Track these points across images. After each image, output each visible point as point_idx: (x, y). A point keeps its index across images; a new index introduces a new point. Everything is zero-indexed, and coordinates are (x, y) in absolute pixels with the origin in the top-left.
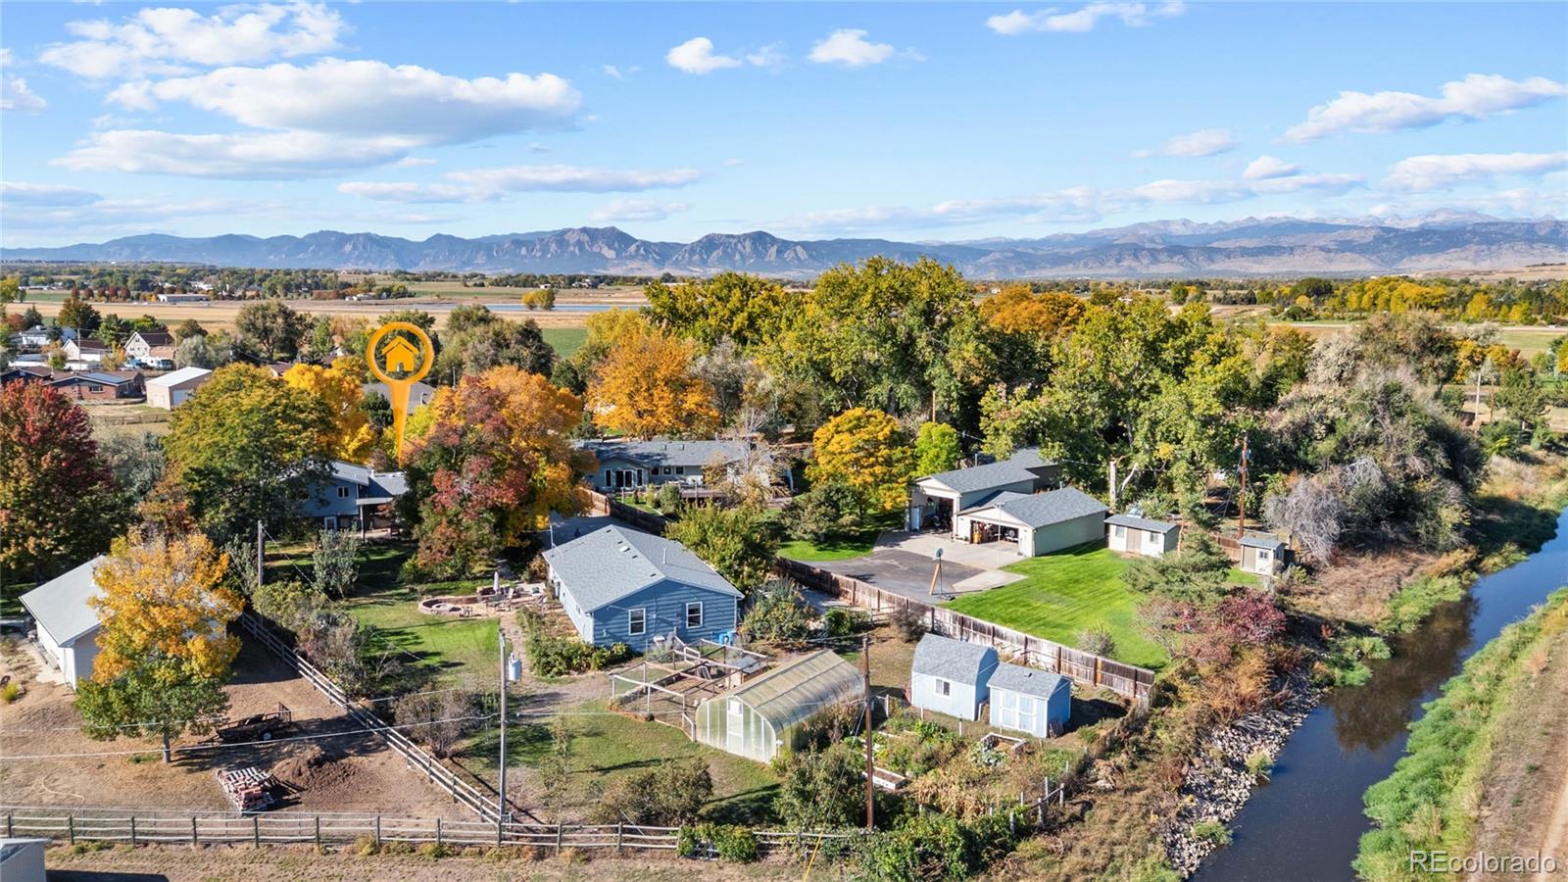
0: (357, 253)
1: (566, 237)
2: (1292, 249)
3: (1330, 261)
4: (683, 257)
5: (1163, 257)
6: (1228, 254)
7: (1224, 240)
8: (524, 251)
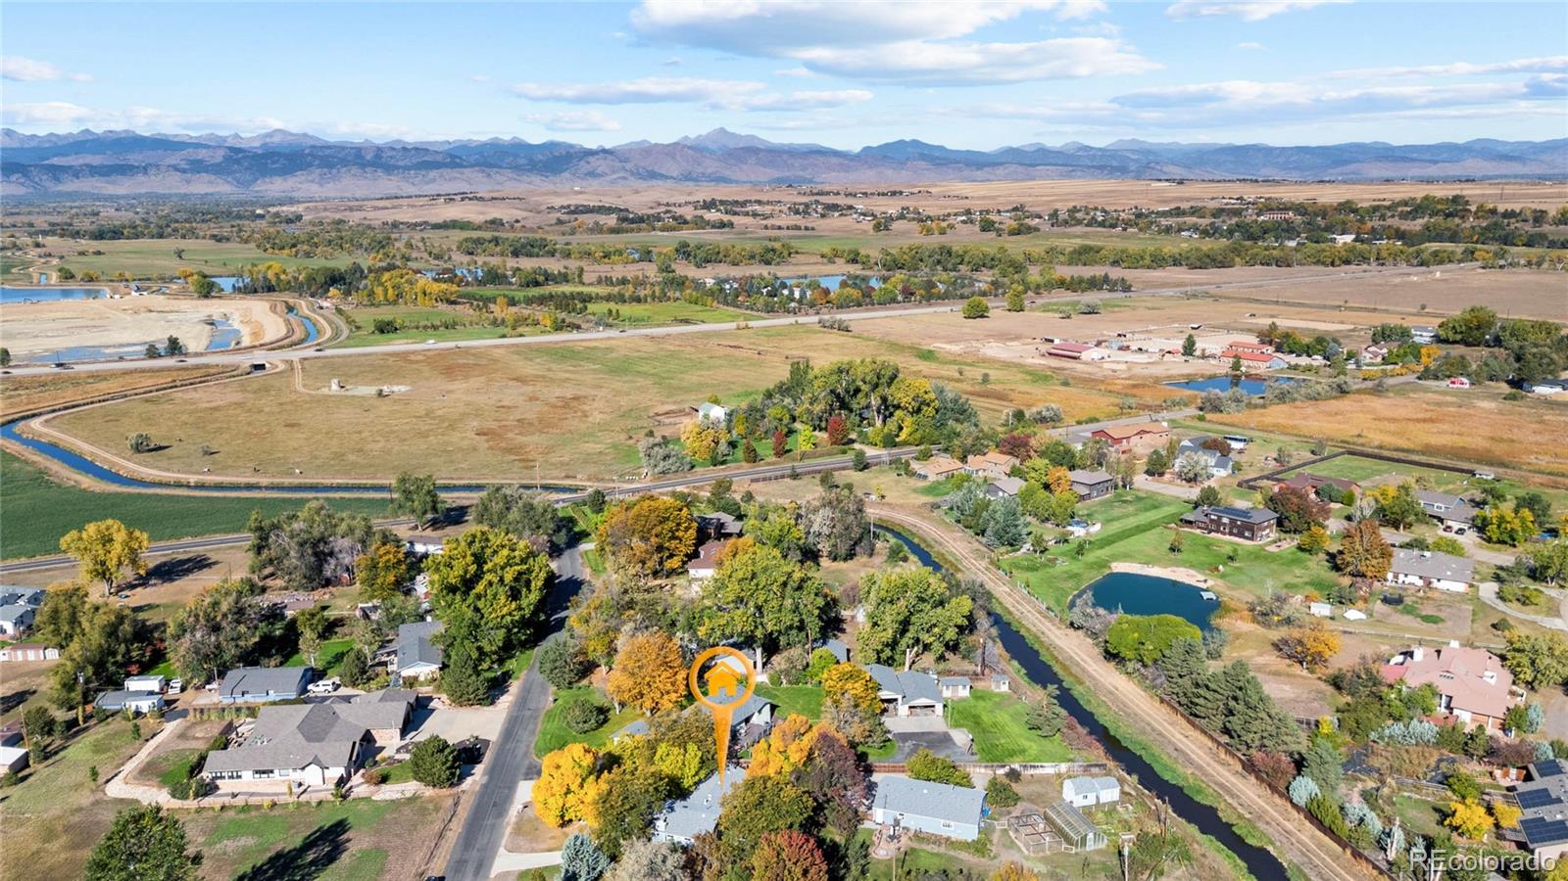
2: (145, 168)
6: (75, 173)
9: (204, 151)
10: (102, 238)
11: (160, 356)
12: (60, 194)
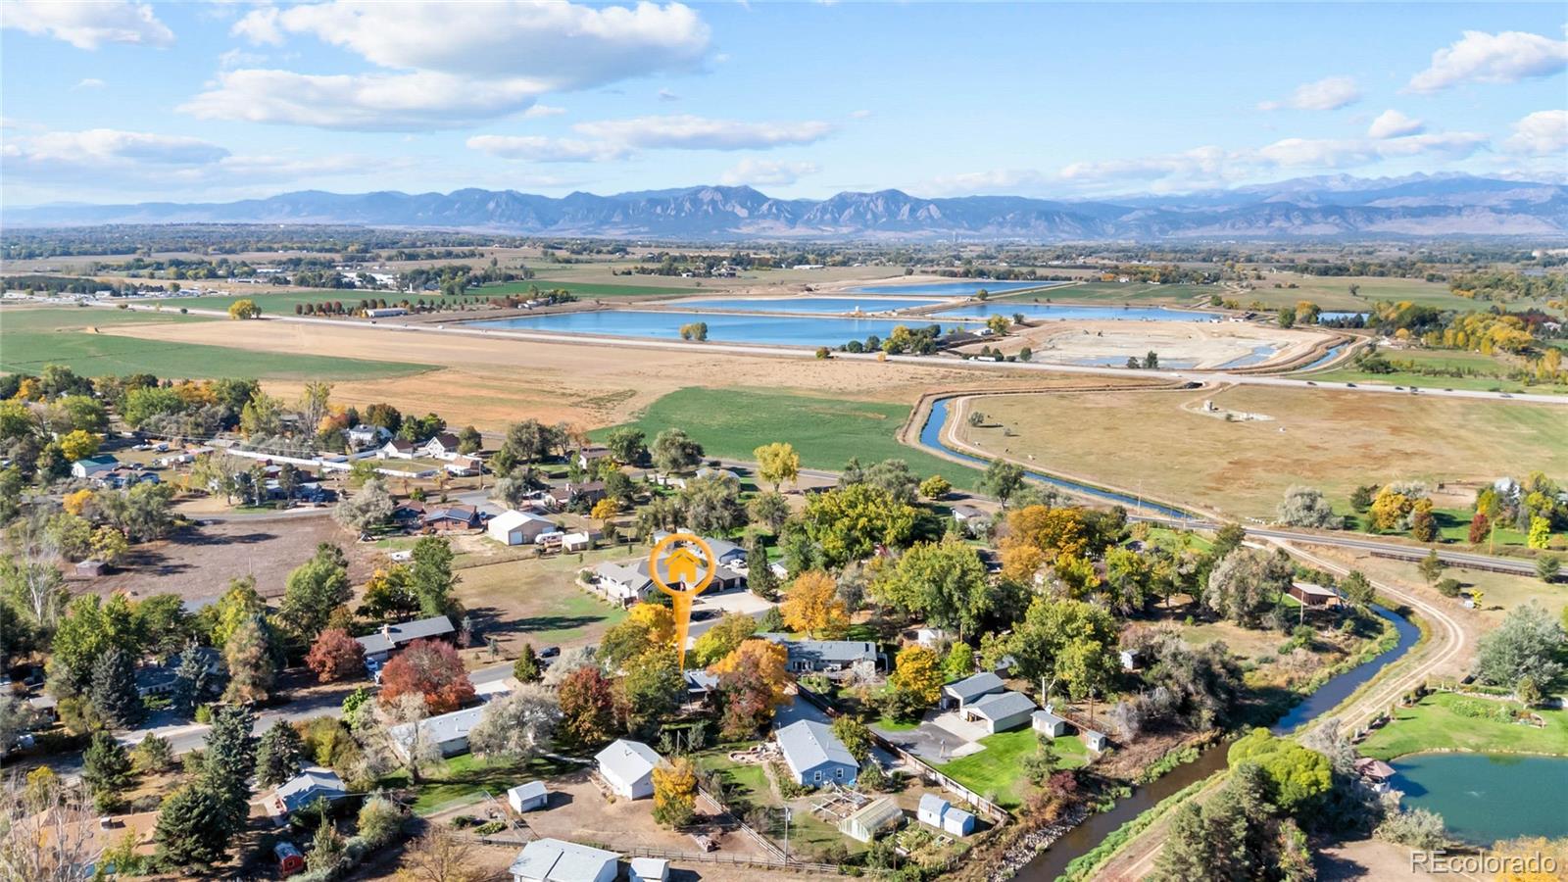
0: (500, 210)
1: (700, 196)
2: (1460, 209)
3: (1501, 223)
4: (815, 216)
5: (1317, 217)
6: (1389, 214)
7: (1387, 198)
8: (659, 210)
9: (1531, 191)
10: (1327, 274)
11: (1138, 367)
12: (1373, 236)
